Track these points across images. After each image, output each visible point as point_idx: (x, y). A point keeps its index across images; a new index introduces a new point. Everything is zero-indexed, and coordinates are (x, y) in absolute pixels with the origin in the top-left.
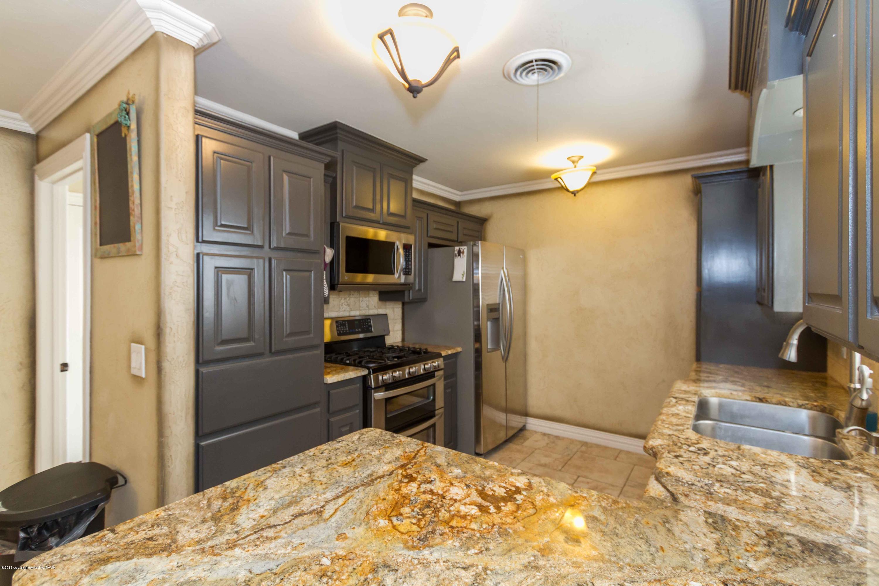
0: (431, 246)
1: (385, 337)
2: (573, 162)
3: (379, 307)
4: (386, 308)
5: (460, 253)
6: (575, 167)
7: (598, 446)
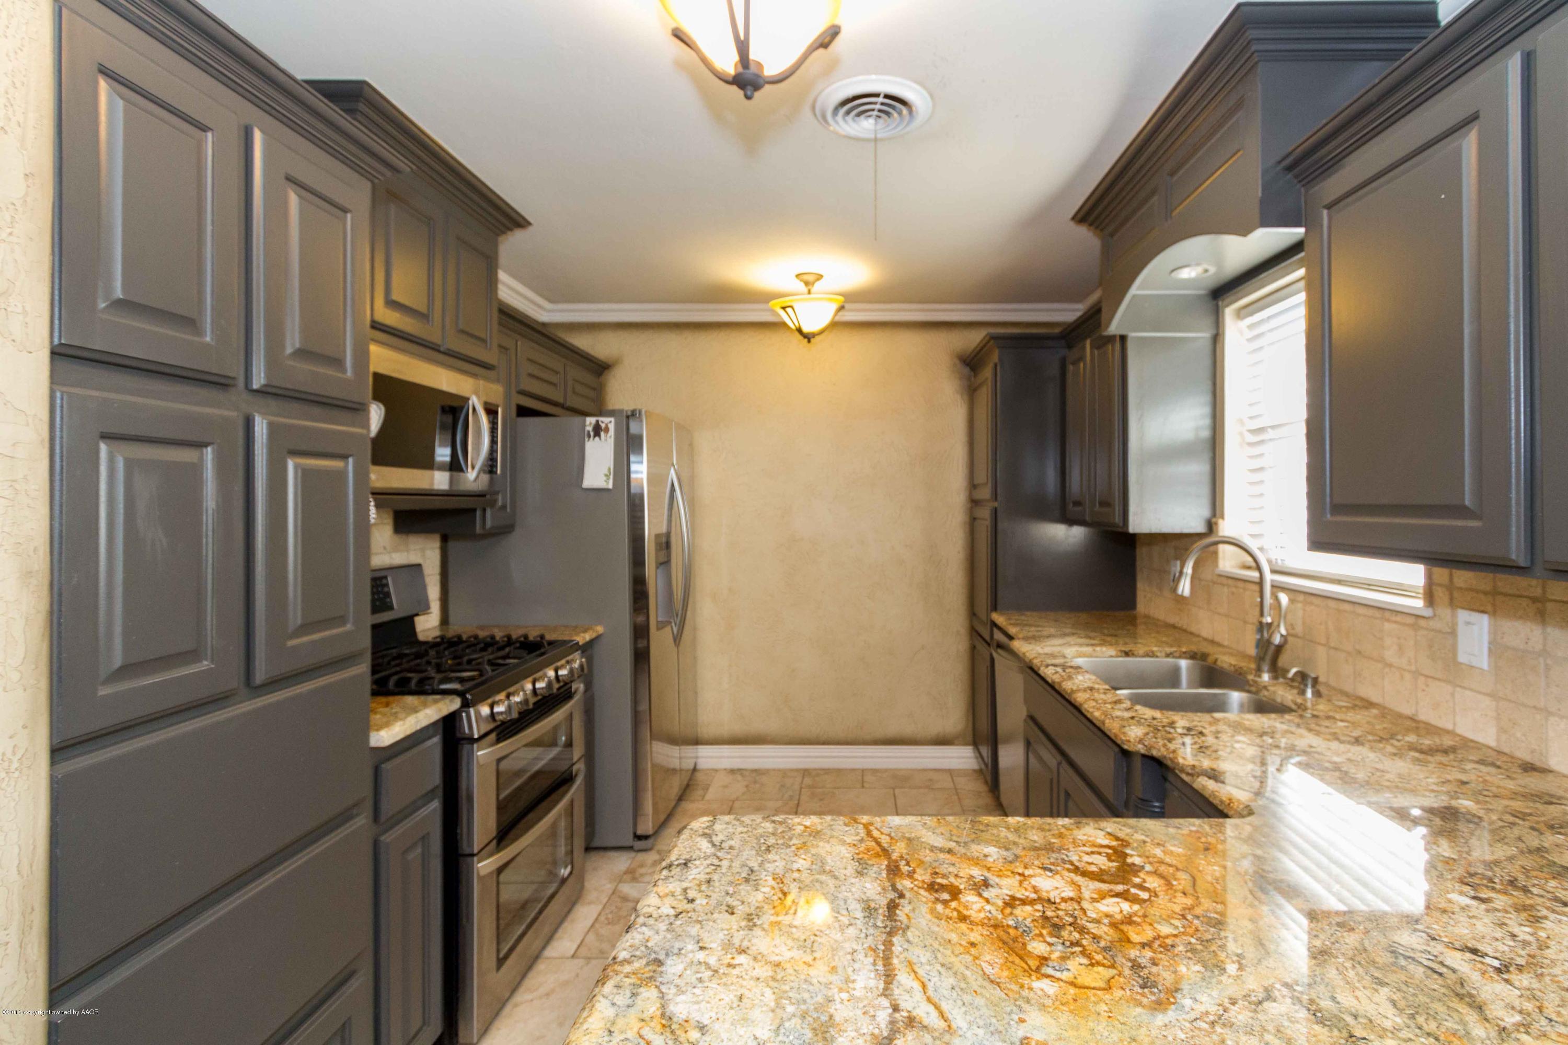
0: (523, 412)
1: (417, 619)
2: (807, 283)
3: (396, 549)
4: (408, 551)
5: (597, 430)
6: (809, 292)
7: (827, 771)
